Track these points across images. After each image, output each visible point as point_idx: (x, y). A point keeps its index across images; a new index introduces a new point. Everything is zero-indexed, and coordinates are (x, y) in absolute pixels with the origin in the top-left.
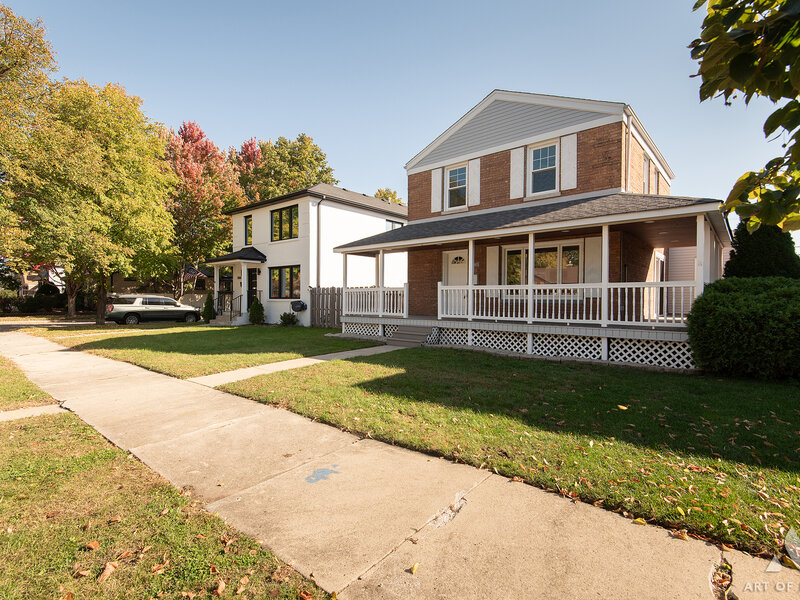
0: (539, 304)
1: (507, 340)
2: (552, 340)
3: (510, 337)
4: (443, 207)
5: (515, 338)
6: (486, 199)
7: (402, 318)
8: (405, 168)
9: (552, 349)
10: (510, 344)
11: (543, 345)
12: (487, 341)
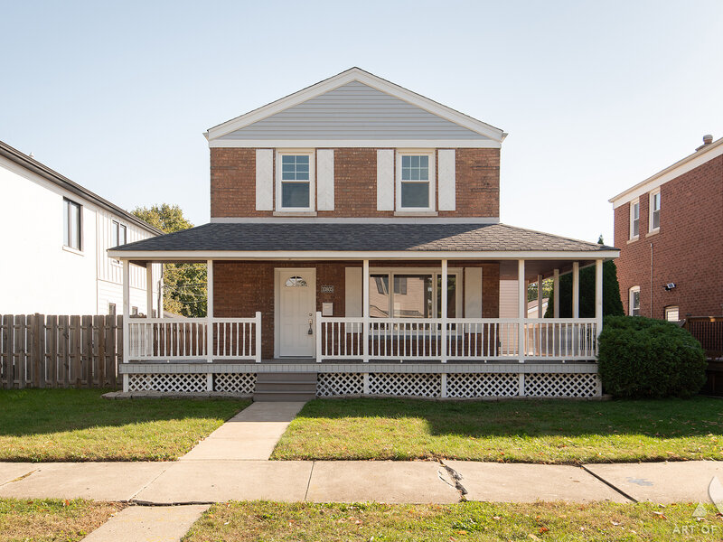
0: (453, 341)
1: (413, 384)
2: (467, 379)
3: (417, 380)
4: (274, 206)
5: (424, 381)
6: (342, 206)
7: (253, 362)
8: (206, 135)
9: (468, 390)
10: (417, 387)
11: (457, 387)
12: (388, 387)
